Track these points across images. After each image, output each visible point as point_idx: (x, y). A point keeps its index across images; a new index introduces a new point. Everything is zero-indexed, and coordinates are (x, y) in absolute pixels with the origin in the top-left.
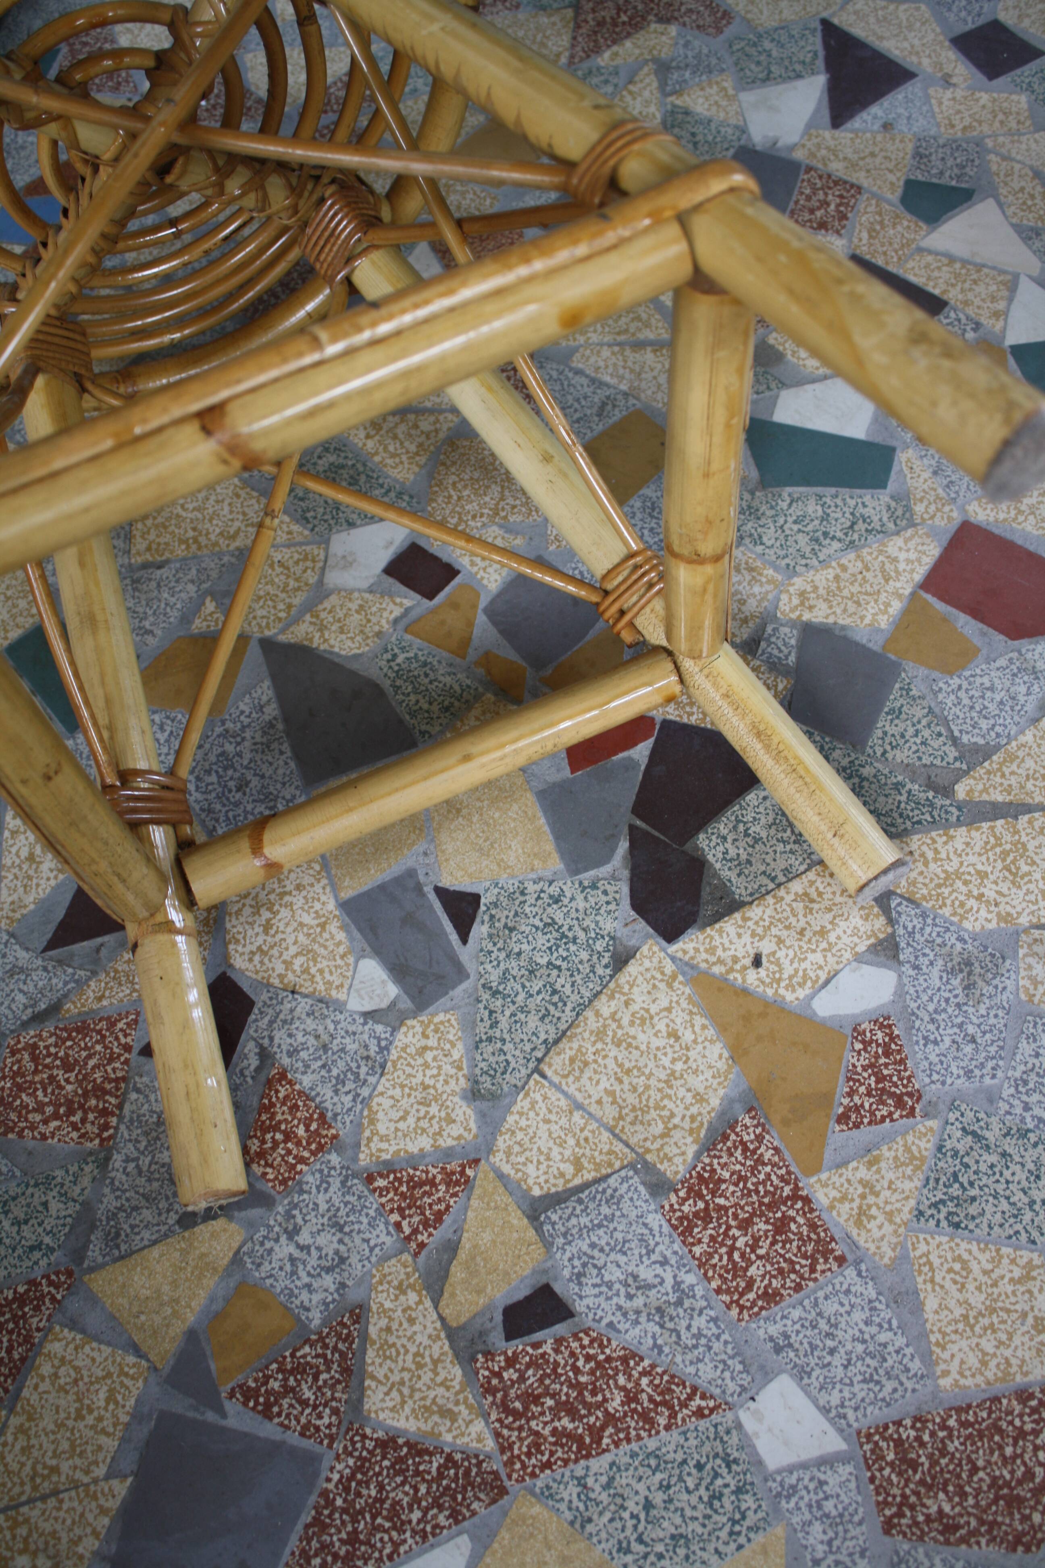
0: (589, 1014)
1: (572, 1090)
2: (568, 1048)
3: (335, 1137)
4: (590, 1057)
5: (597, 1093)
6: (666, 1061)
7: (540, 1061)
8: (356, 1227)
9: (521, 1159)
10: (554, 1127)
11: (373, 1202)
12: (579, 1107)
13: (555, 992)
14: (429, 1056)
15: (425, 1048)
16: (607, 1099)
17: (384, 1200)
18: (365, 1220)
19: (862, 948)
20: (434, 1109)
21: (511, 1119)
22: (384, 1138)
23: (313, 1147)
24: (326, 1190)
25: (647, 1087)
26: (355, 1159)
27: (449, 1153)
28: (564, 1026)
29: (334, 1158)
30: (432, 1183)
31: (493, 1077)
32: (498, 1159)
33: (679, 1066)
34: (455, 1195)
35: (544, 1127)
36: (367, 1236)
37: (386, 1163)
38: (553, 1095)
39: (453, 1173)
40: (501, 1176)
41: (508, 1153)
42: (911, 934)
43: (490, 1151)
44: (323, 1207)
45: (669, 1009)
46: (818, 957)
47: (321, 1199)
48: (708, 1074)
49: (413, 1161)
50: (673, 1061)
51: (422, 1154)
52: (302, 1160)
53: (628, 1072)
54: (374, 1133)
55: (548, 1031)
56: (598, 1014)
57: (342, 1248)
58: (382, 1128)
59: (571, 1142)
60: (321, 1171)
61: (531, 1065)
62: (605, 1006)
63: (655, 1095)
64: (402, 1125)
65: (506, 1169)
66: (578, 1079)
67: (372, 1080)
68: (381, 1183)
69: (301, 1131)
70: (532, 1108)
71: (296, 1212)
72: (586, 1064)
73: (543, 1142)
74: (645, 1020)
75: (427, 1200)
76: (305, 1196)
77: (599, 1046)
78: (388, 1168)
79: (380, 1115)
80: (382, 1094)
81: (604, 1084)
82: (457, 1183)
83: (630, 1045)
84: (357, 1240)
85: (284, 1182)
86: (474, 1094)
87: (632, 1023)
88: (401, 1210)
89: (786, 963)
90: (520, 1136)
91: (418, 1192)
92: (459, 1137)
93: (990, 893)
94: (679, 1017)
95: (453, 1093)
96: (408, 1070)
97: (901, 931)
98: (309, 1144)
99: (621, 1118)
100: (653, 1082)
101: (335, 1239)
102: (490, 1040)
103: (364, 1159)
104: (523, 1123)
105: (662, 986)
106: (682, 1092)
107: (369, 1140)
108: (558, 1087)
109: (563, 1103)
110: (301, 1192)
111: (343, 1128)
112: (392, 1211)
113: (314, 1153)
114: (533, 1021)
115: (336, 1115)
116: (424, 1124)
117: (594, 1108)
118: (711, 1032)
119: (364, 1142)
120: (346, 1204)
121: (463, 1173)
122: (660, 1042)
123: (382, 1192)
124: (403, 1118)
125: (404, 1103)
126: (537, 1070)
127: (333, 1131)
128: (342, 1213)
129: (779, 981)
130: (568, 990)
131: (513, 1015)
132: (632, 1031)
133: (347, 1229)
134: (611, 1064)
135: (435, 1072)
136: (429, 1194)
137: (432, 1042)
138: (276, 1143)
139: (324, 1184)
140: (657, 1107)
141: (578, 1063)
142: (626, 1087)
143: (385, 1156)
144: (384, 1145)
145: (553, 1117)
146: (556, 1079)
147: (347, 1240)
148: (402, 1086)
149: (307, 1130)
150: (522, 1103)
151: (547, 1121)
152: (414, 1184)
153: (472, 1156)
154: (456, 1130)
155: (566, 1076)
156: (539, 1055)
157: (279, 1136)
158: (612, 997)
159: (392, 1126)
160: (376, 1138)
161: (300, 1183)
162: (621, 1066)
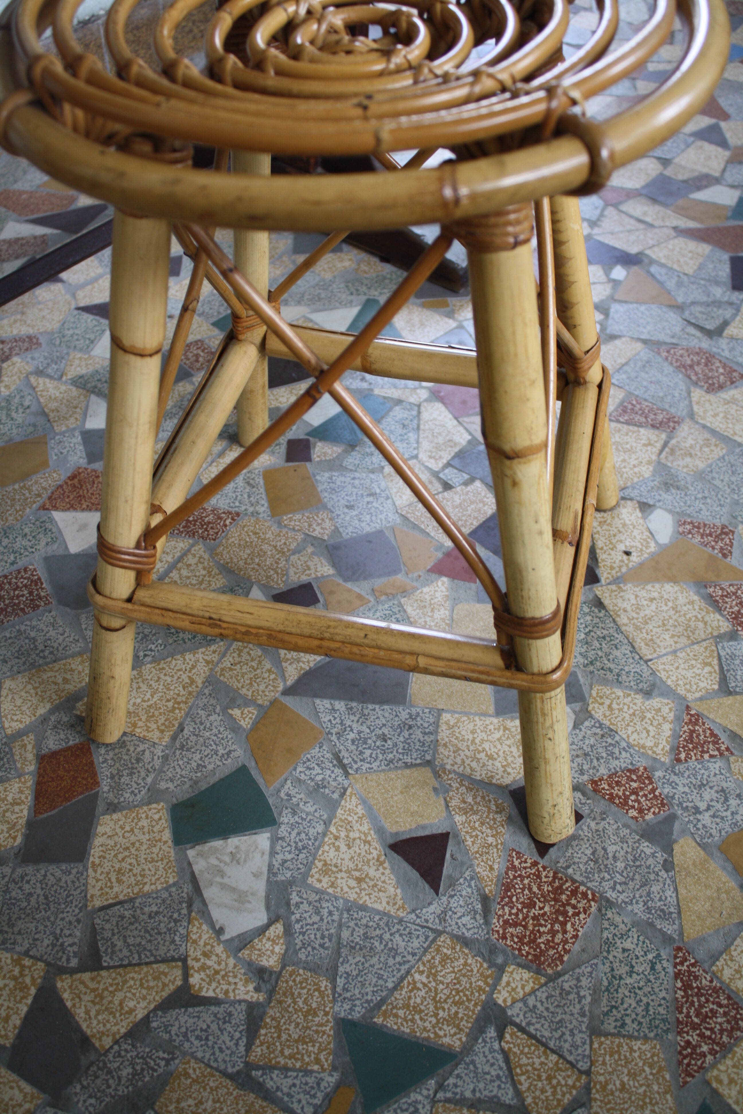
0: (623, 628)
1: (664, 652)
2: (639, 644)
3: (645, 769)
4: (649, 637)
5: (670, 642)
6: (665, 608)
7: (641, 658)
8: (705, 777)
9: (695, 687)
10: (682, 666)
11: (692, 763)
12: (675, 652)
13: (604, 638)
14: (615, 706)
15: (610, 707)
16: (676, 639)
17: (694, 758)
18: (703, 771)
19: (640, 515)
20: (649, 715)
21: (669, 682)
22: (656, 745)
23: (647, 782)
24: (676, 784)
25: (676, 620)
26: (663, 764)
27: (678, 718)
28: (626, 641)
29: (658, 774)
30: (692, 732)
31: (641, 681)
32: (690, 697)
33: (670, 604)
34: (704, 724)
35: (680, 670)
36: (712, 774)
37: (672, 749)
38: (664, 659)
39: (690, 720)
40: (701, 699)
41: (689, 691)
42: (641, 496)
43: (684, 699)
44: (686, 789)
45: (637, 597)
46: (636, 532)
47: (681, 789)
48: (680, 595)
49: (675, 735)
50: (666, 605)
51: (673, 730)
52: (653, 790)
53: (664, 625)
54: (651, 748)
55: (626, 649)
56: (626, 625)
57: (715, 788)
58: (649, 743)
59: (693, 662)
60: (664, 783)
61: (642, 662)
62: (623, 620)
63: (682, 619)
64: (652, 734)
65: (698, 695)
66: (659, 646)
67: (617, 738)
68: (683, 756)
69: (634, 785)
70: (667, 672)
71: (684, 805)
72: (652, 640)
73: (689, 674)
74: (638, 608)
75: (702, 737)
76: (676, 796)
77: (644, 631)
78: (676, 750)
79: (641, 742)
80: (628, 737)
81: (667, 637)
82: (697, 720)
83: (650, 619)
84: (712, 779)
85: (663, 805)
86: (648, 694)
87: (637, 613)
88: (703, 752)
89: (633, 544)
90: (681, 682)
91: (695, 740)
92: (671, 710)
93: (633, 462)
94: (643, 593)
95: (643, 703)
96: (619, 719)
97: (638, 498)
98: (644, 783)
99: (689, 637)
100: (674, 617)
101: (709, 790)
102: (618, 675)
103: (666, 759)
104: (674, 678)
105: (622, 594)
106: (685, 608)
107: (654, 752)
108: (659, 657)
109: (670, 657)
110: (673, 797)
111: (641, 763)
112: (702, 756)
113: (651, 783)
114: (617, 653)
115: (632, 763)
116: (655, 723)
117: (678, 646)
118: (657, 586)
119: (654, 756)
120: (689, 777)
121: (692, 715)
122: (653, 607)
123: (688, 757)
124: (648, 732)
125: (638, 728)
126: (646, 662)
127: (641, 768)
128: (694, 782)
129: (641, 550)
130: (605, 632)
131: (609, 660)
132: (642, 614)
133: (705, 782)
134: (655, 630)
135: (626, 707)
136: (698, 736)
137: (607, 702)
138: (637, 801)
139: (673, 785)
140: (690, 620)
141: (650, 643)
142: (672, 629)
143: (668, 748)
144: (661, 747)
145: (676, 665)
146: (655, 655)
147: (711, 784)
148: (628, 725)
149: (635, 781)
150: (663, 675)
151: (677, 668)
152: (690, 739)
153: (684, 708)
154: (665, 710)
155: (655, 651)
156: (637, 657)
157: (633, 797)
158: (619, 616)
159: (649, 738)
160: (655, 749)
161: (667, 796)
162: (659, 626)
